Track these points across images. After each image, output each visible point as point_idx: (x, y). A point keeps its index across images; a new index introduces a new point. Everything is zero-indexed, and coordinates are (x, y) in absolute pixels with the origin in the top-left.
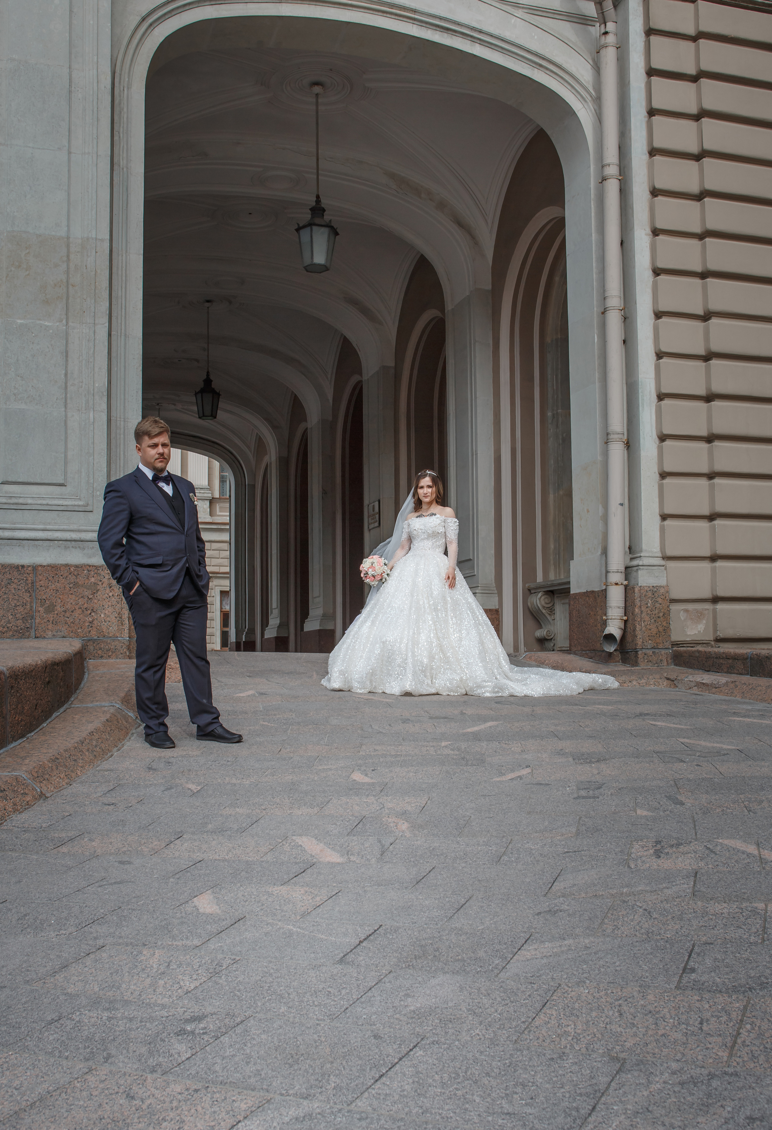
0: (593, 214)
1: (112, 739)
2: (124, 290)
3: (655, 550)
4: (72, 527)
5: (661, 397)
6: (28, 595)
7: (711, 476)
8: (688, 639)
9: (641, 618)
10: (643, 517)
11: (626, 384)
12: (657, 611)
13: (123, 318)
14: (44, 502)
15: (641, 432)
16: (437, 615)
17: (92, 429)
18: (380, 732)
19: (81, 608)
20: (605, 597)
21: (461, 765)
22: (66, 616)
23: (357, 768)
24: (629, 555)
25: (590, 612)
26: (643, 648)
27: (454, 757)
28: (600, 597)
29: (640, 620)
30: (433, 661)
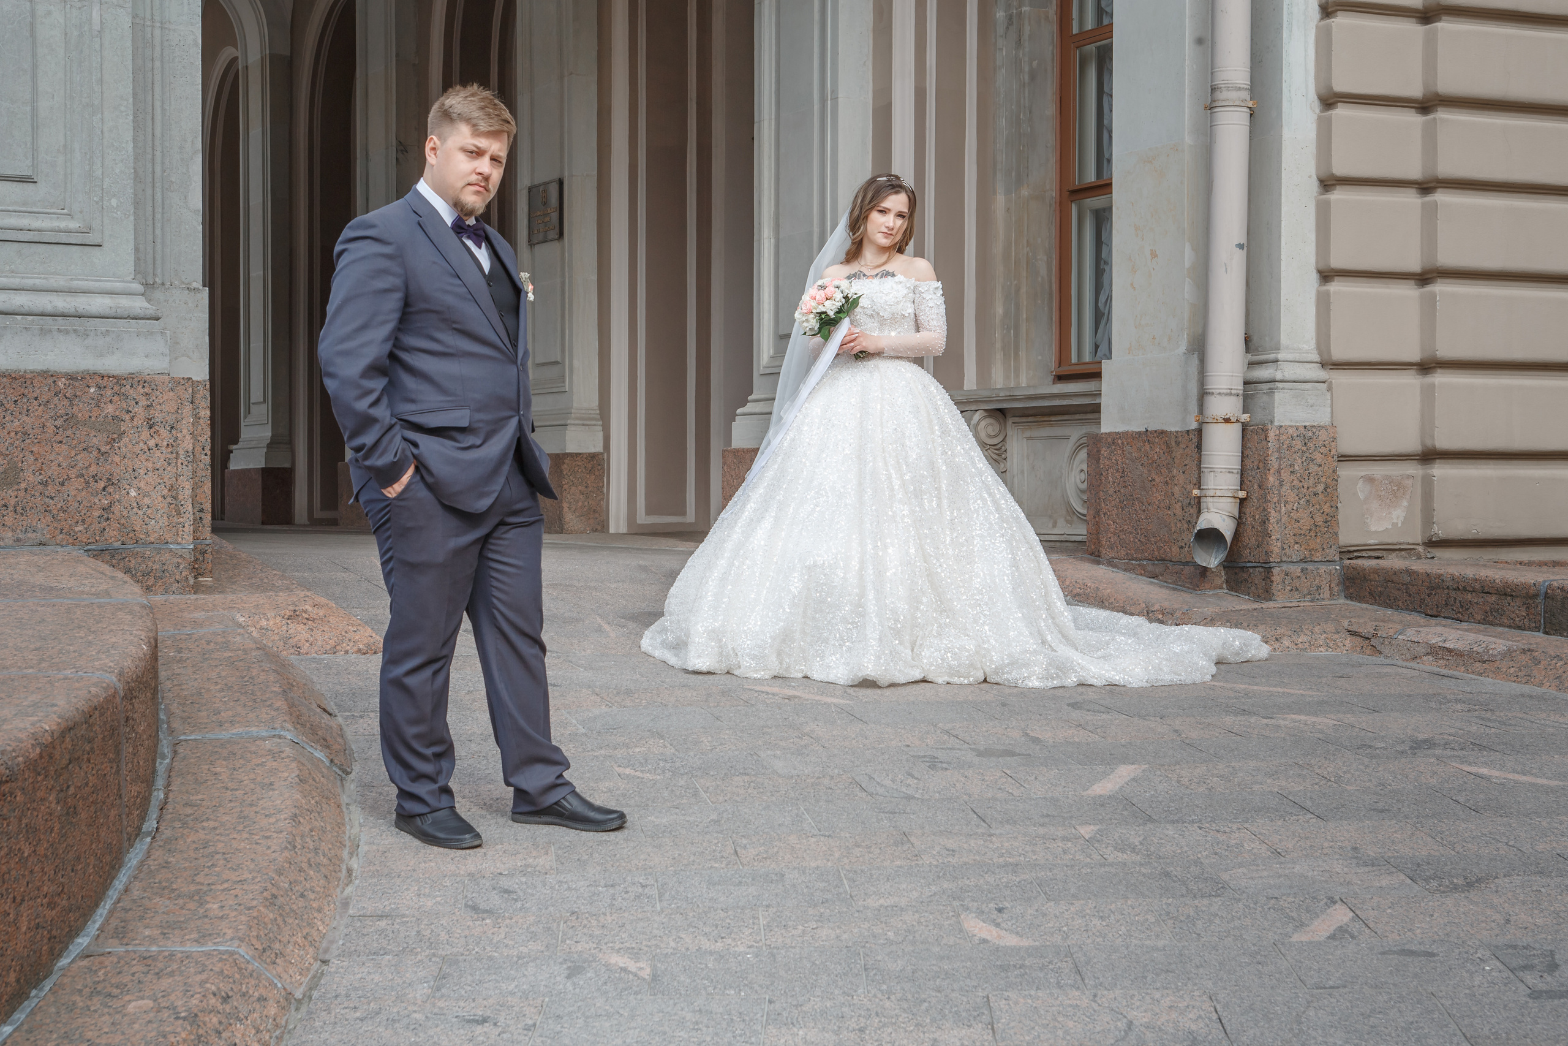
1: (328, 827)
3: (1306, 347)
4: (52, 282)
5: (1330, 8)
7: (1426, 187)
8: (1372, 542)
9: (1280, 496)
10: (1283, 275)
12: (1312, 481)
17: (97, 46)
18: (909, 798)
19: (82, 476)
20: (1199, 447)
21: (1183, 896)
22: (47, 493)
23: (956, 903)
24: (1249, 356)
25: (1154, 475)
26: (1282, 561)
27: (1143, 870)
28: (1182, 446)
29: (1279, 501)
30: (918, 609)
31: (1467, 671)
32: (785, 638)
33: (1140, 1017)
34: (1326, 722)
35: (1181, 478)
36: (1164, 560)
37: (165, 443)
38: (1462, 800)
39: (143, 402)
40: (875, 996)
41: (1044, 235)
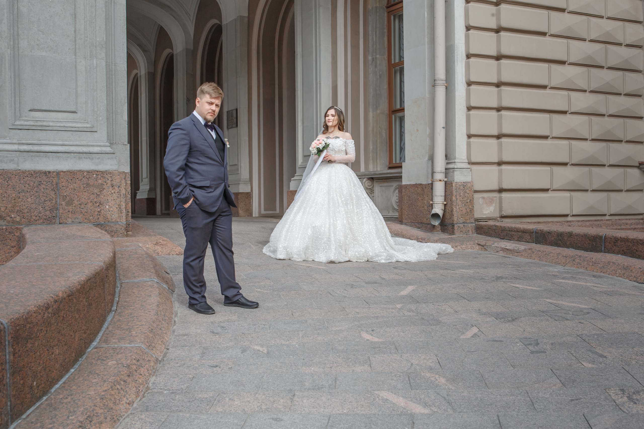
1: (168, 308)
3: (464, 158)
4: (82, 143)
5: (468, 56)
6: (54, 192)
7: (498, 110)
8: (484, 217)
9: (457, 203)
10: (456, 136)
12: (466, 199)
14: (62, 125)
15: (456, 78)
16: (347, 208)
17: (95, 71)
18: (345, 297)
19: (92, 202)
20: (432, 189)
21: (428, 325)
22: (81, 207)
23: (359, 329)
24: (447, 161)
25: (419, 197)
26: (457, 223)
27: (416, 318)
28: (427, 188)
29: (456, 205)
30: (347, 239)
31: (513, 256)
32: (307, 248)
33: (415, 362)
34: (471, 272)
35: (427, 198)
36: (422, 223)
37: (117, 192)
38: (511, 294)
39: (110, 179)
40: (335, 357)
41: (384, 124)
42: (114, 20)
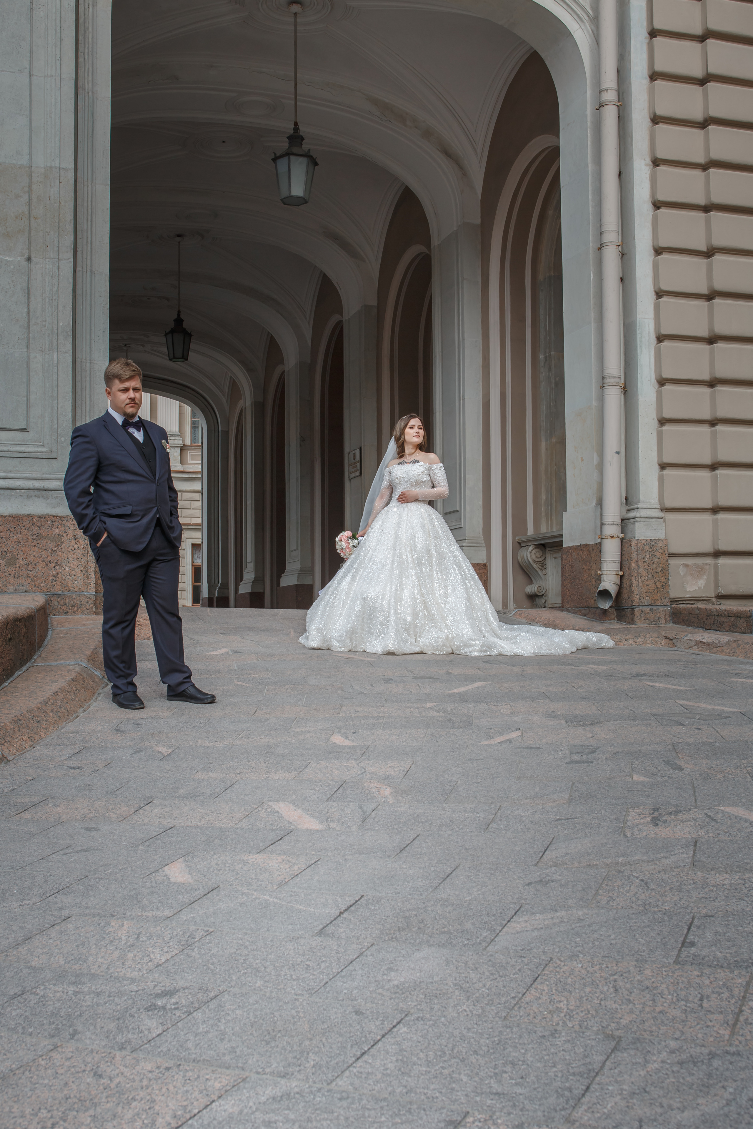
0: (589, 143)
1: (77, 699)
2: (89, 223)
3: (653, 501)
4: (34, 475)
5: (660, 339)
7: (713, 423)
8: (688, 596)
9: (638, 573)
10: (640, 466)
11: (624, 324)
12: (655, 566)
13: (89, 253)
14: (5, 449)
15: (639, 375)
16: (422, 570)
17: (56, 371)
18: (360, 693)
19: (44, 561)
20: (601, 551)
21: (448, 728)
22: (29, 569)
23: (337, 730)
24: (626, 507)
25: (584, 566)
26: (639, 605)
27: (440, 719)
28: (595, 551)
29: (638, 575)
30: (417, 619)
31: (710, 652)
35: (594, 566)
36: (588, 607)
42: (91, 296)
